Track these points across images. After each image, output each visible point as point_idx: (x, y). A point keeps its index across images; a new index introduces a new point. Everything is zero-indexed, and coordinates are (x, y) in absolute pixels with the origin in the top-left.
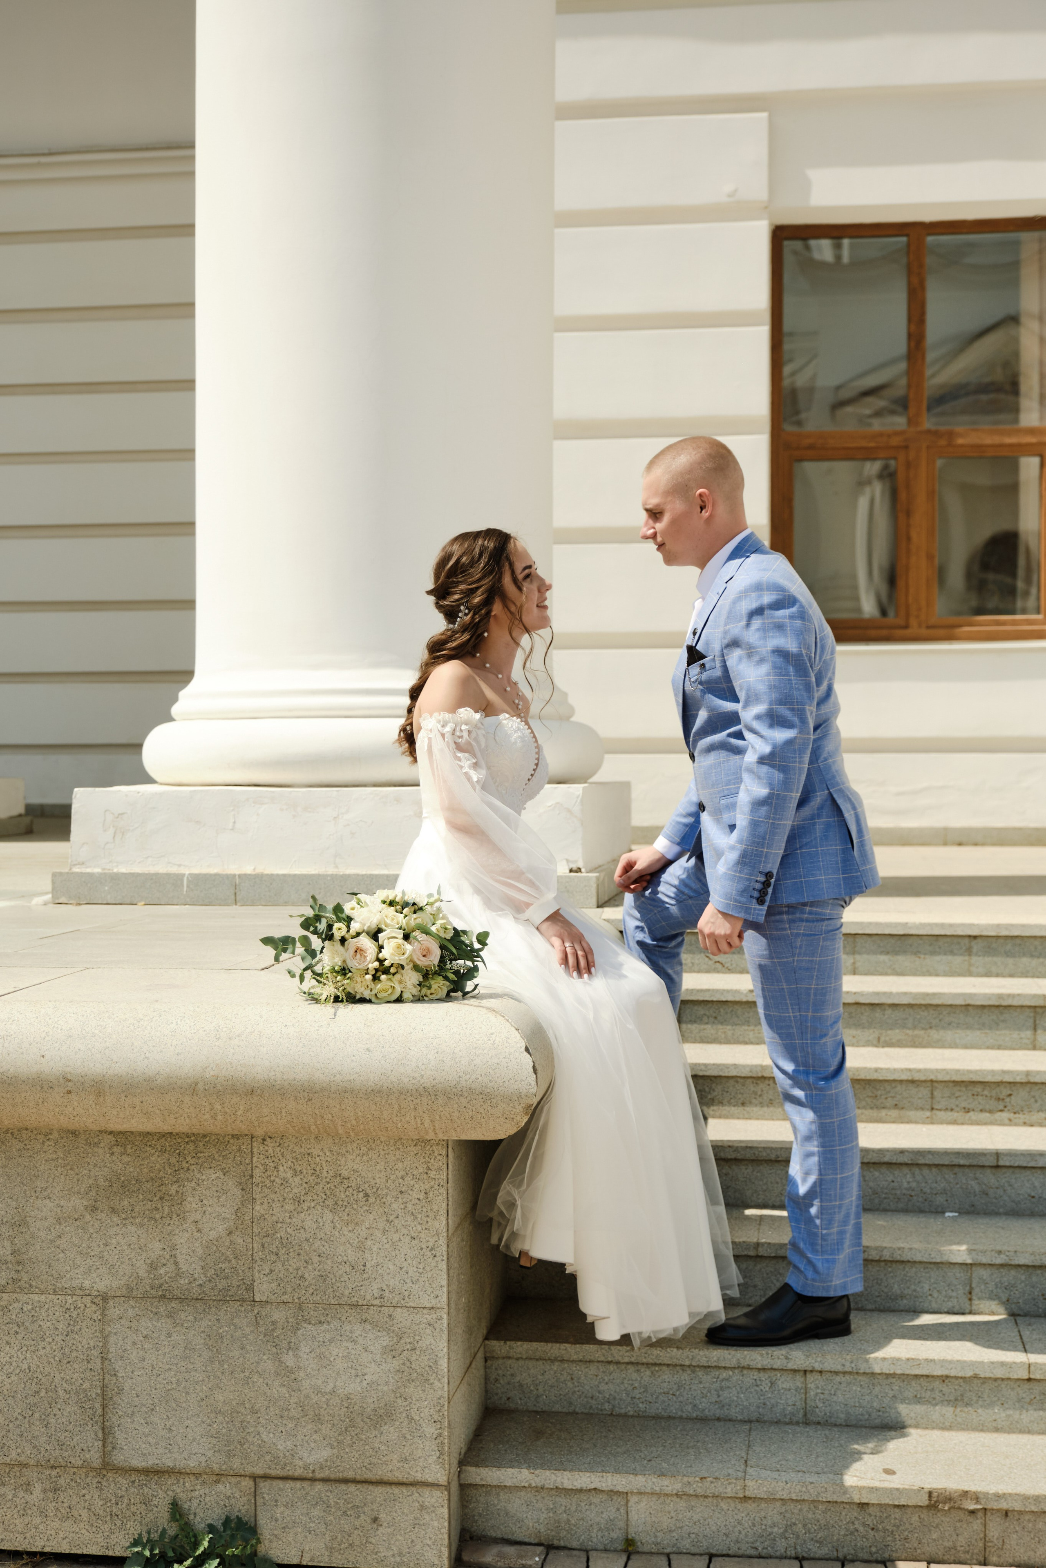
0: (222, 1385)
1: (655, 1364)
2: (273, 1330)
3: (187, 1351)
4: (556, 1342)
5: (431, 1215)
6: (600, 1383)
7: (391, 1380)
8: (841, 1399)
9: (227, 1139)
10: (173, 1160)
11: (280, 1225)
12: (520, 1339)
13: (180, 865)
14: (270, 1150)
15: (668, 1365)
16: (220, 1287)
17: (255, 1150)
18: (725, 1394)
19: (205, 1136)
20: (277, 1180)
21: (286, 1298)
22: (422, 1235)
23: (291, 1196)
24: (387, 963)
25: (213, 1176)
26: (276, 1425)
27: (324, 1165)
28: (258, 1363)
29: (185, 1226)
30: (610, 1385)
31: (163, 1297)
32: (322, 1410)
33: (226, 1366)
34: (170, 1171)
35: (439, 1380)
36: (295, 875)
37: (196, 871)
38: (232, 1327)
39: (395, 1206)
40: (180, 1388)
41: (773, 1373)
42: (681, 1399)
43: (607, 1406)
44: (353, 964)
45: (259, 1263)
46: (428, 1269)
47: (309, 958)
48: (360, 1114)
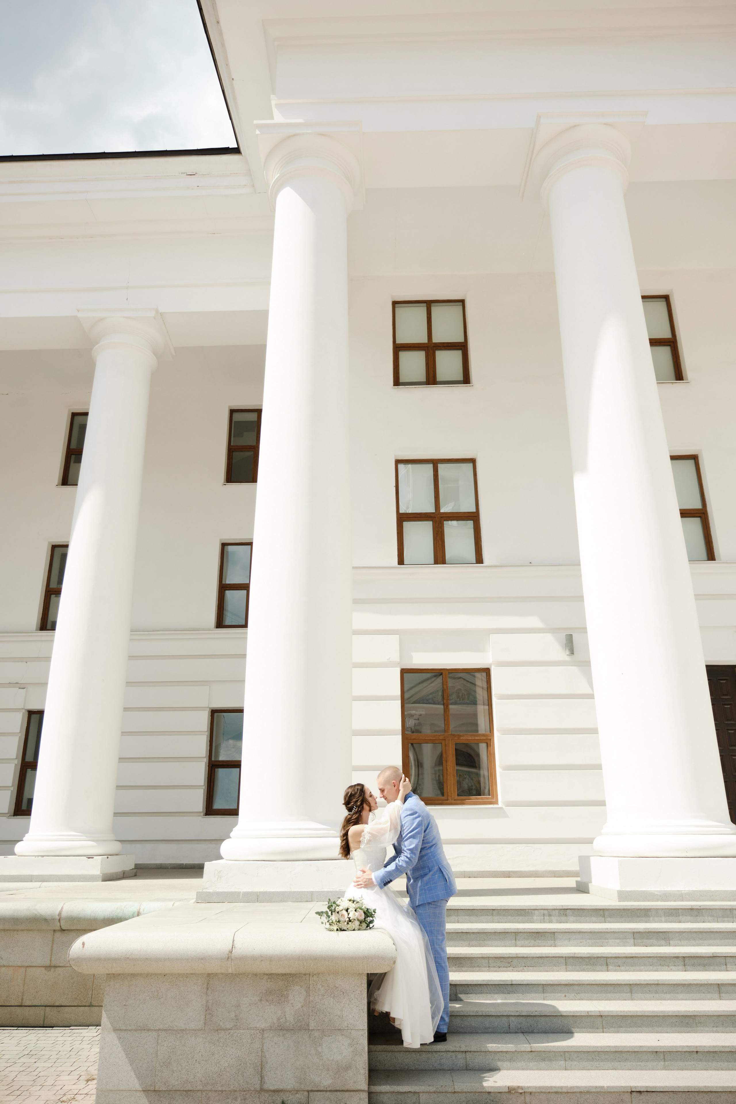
0: (299, 1059)
1: (421, 1051)
2: (315, 1039)
3: (288, 1048)
4: (390, 1045)
5: (362, 998)
6: (404, 1059)
7: (351, 1055)
8: (477, 1061)
9: (302, 976)
10: (286, 983)
11: (317, 1003)
12: (379, 1045)
13: (239, 889)
14: (315, 979)
15: (424, 1051)
16: (299, 1025)
17: (310, 979)
18: (442, 1061)
19: (295, 975)
20: (317, 989)
21: (319, 1028)
22: (360, 1005)
23: (321, 994)
24: (351, 919)
25: (298, 988)
26: (315, 1072)
27: (331, 983)
28: (310, 1051)
29: (289, 1005)
30: (407, 1059)
31: (281, 1029)
32: (329, 1066)
33: (300, 1052)
34: (285, 987)
35: (365, 1054)
36: (277, 892)
37: (245, 891)
38: (302, 1039)
39: (352, 996)
40: (286, 1061)
41: (456, 1053)
42: (429, 1063)
43: (406, 1067)
44: (342, 919)
45: (311, 1016)
46: (362, 1016)
47: (328, 918)
48: (346, 965)
